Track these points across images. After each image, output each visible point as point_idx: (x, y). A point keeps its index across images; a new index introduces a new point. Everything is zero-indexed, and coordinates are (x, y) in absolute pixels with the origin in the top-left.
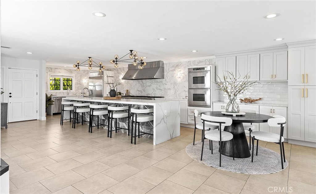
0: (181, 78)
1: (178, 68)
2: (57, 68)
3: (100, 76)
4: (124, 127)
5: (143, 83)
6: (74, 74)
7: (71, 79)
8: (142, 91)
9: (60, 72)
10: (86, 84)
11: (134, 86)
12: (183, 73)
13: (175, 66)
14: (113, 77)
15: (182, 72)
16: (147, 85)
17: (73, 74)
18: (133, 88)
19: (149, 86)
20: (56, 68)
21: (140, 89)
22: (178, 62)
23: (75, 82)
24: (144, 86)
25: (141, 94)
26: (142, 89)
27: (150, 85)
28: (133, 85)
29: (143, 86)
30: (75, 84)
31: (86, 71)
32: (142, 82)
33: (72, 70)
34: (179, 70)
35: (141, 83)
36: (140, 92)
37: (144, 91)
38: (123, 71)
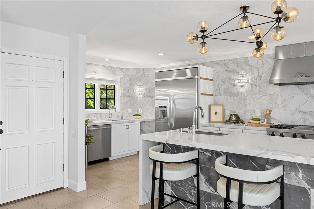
2: (90, 64)
6: (119, 77)
7: (113, 87)
9: (96, 72)
10: (141, 96)
11: (284, 100)
14: (212, 80)
17: (117, 77)
18: (282, 105)
20: (88, 64)
23: (120, 92)
28: (280, 99)
30: (121, 97)
31: (142, 70)
33: (115, 69)
38: (244, 66)
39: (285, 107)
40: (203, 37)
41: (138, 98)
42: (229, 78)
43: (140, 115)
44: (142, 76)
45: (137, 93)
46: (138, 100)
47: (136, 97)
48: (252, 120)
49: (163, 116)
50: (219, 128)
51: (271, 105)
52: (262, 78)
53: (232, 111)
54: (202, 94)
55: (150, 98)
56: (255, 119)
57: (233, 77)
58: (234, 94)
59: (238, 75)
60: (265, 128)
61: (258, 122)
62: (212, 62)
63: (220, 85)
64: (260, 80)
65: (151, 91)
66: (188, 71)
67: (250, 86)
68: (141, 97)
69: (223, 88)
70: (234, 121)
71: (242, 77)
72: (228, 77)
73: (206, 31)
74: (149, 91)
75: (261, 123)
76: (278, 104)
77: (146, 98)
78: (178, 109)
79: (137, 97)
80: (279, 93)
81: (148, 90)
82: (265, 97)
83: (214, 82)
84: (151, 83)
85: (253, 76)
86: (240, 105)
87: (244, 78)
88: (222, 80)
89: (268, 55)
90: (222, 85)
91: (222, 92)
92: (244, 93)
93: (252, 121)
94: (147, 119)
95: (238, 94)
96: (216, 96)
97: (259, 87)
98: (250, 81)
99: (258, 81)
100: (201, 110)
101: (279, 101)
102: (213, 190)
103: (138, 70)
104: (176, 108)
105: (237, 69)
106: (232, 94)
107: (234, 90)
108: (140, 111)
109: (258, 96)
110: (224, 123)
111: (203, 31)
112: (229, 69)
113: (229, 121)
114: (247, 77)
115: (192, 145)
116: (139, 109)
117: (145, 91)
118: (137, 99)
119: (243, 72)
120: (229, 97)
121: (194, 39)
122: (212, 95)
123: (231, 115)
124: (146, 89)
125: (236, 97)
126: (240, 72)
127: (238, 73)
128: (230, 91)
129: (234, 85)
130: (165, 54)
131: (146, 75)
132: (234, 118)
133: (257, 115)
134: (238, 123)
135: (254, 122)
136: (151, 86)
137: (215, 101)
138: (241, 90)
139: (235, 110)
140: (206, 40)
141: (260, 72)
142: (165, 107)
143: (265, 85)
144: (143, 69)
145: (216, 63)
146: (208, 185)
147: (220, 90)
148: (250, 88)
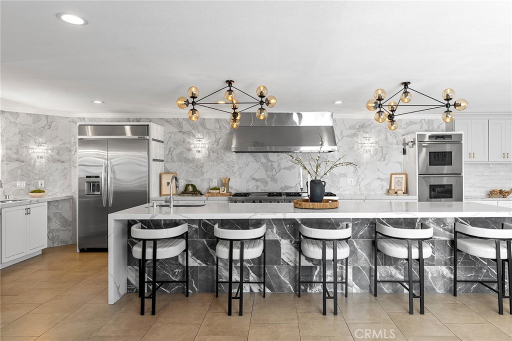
0: (372, 152)
1: (364, 132)
3: (136, 137)
4: (391, 276)
5: (269, 160)
8: (268, 180)
11: (240, 168)
12: (376, 143)
13: (357, 127)
14: (162, 142)
15: (373, 140)
16: (282, 166)
18: (238, 173)
19: (289, 168)
21: (261, 174)
22: (363, 120)
24: (272, 169)
25: (263, 188)
26: (268, 176)
27: (292, 166)
28: (237, 167)
29: (268, 167)
31: (44, 118)
32: (266, 158)
34: (367, 135)
35: (263, 160)
36: (259, 184)
37: (274, 180)
38: (201, 129)
39: (240, 175)
40: (194, 103)
41: (38, 164)
42: (184, 141)
43: (44, 192)
44: (44, 127)
45: (35, 155)
46: (36, 167)
47: (32, 161)
48: (212, 189)
49: (93, 191)
50: (178, 201)
51: (228, 173)
52: (220, 143)
53: (187, 181)
54: (154, 160)
55: (59, 163)
56: (215, 188)
57: (188, 140)
58: (189, 160)
59: (194, 138)
60: (226, 198)
61: (218, 191)
62: (162, 119)
63: (173, 148)
64: (218, 145)
65: (61, 153)
66: (128, 129)
67: (207, 152)
68: (43, 161)
69: (176, 152)
70: (191, 192)
71: (199, 141)
72: (182, 140)
73: (196, 97)
74: (58, 153)
75: (221, 192)
76: (234, 171)
77: (51, 164)
78: (119, 180)
79: (35, 162)
80: (235, 161)
81: (56, 151)
82: (222, 165)
83: (165, 144)
84: (61, 140)
85: (210, 141)
86: (196, 173)
87: (201, 143)
88: (175, 143)
89: (225, 119)
90: (175, 149)
91: (175, 157)
92: (201, 160)
93: (212, 191)
94: (54, 196)
95: (193, 160)
96: (167, 162)
97: (216, 153)
98: (207, 146)
99: (215, 146)
100: (176, 180)
101: (235, 169)
102: (200, 262)
103: (37, 117)
104: (115, 178)
105: (193, 131)
106: (188, 161)
107: (190, 156)
108: (41, 184)
109: (215, 164)
110: (179, 195)
111: (193, 97)
112: (183, 131)
113: (185, 192)
114: (204, 141)
115: (186, 217)
116: (40, 182)
117: (50, 151)
118: (34, 165)
119: (199, 135)
120: (184, 164)
121: (185, 104)
122: (162, 161)
123: (187, 186)
124: (52, 150)
125: (192, 164)
126: (196, 134)
127: (194, 136)
128: (185, 157)
129: (190, 150)
130: (103, 102)
131: (52, 126)
132: (190, 189)
133: (215, 184)
134: (196, 195)
135: (215, 191)
136: (60, 145)
137: (165, 168)
138: (198, 156)
139: (190, 179)
140: (196, 107)
141: (218, 138)
142: (98, 177)
143: (223, 152)
144: (47, 117)
145: (167, 121)
146: (195, 259)
147: (173, 154)
148: (207, 155)
